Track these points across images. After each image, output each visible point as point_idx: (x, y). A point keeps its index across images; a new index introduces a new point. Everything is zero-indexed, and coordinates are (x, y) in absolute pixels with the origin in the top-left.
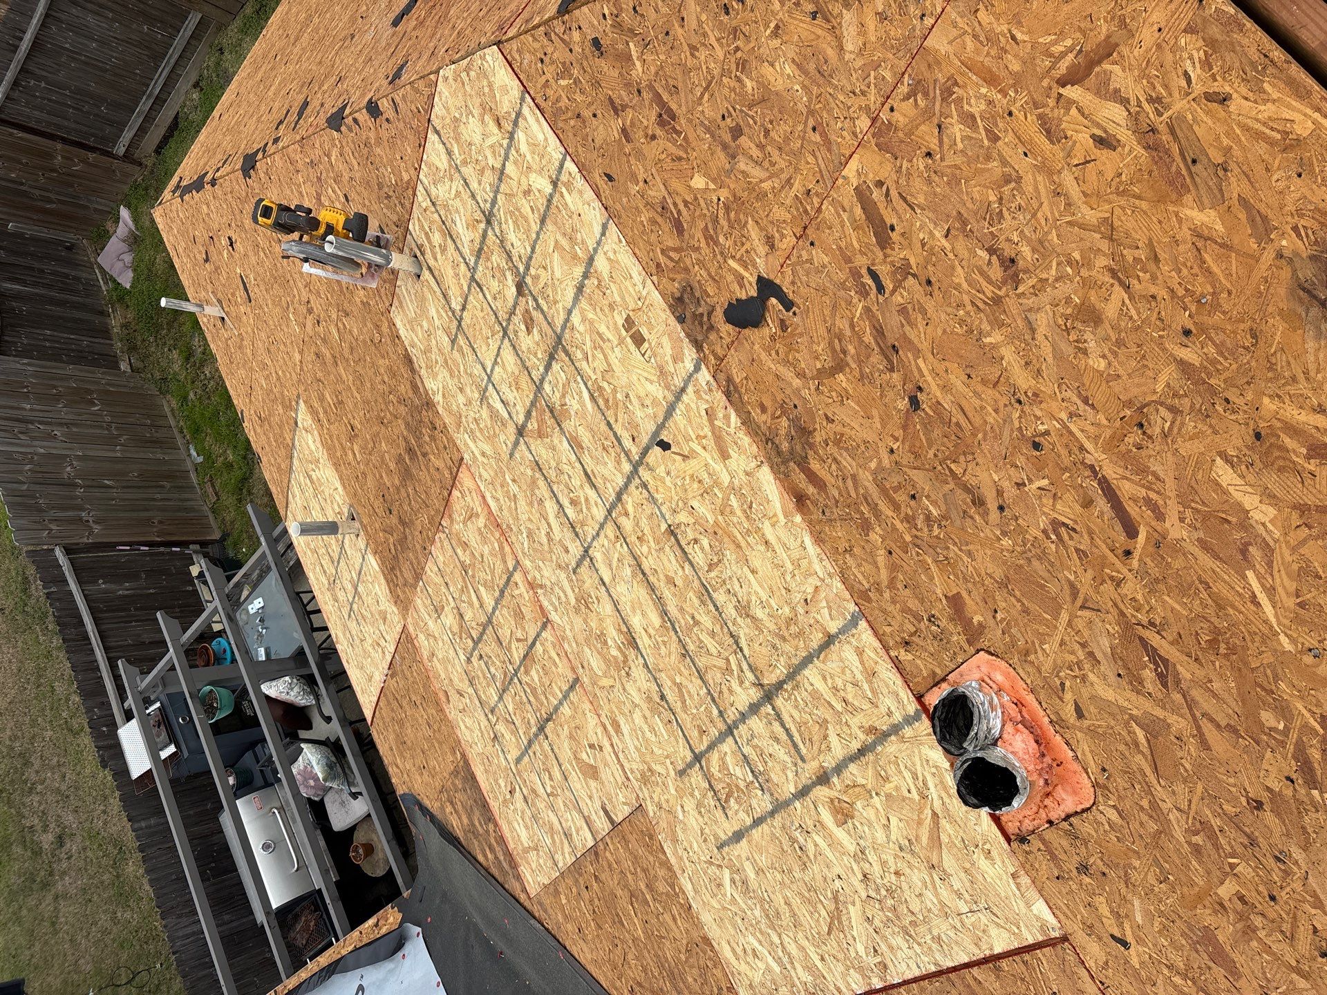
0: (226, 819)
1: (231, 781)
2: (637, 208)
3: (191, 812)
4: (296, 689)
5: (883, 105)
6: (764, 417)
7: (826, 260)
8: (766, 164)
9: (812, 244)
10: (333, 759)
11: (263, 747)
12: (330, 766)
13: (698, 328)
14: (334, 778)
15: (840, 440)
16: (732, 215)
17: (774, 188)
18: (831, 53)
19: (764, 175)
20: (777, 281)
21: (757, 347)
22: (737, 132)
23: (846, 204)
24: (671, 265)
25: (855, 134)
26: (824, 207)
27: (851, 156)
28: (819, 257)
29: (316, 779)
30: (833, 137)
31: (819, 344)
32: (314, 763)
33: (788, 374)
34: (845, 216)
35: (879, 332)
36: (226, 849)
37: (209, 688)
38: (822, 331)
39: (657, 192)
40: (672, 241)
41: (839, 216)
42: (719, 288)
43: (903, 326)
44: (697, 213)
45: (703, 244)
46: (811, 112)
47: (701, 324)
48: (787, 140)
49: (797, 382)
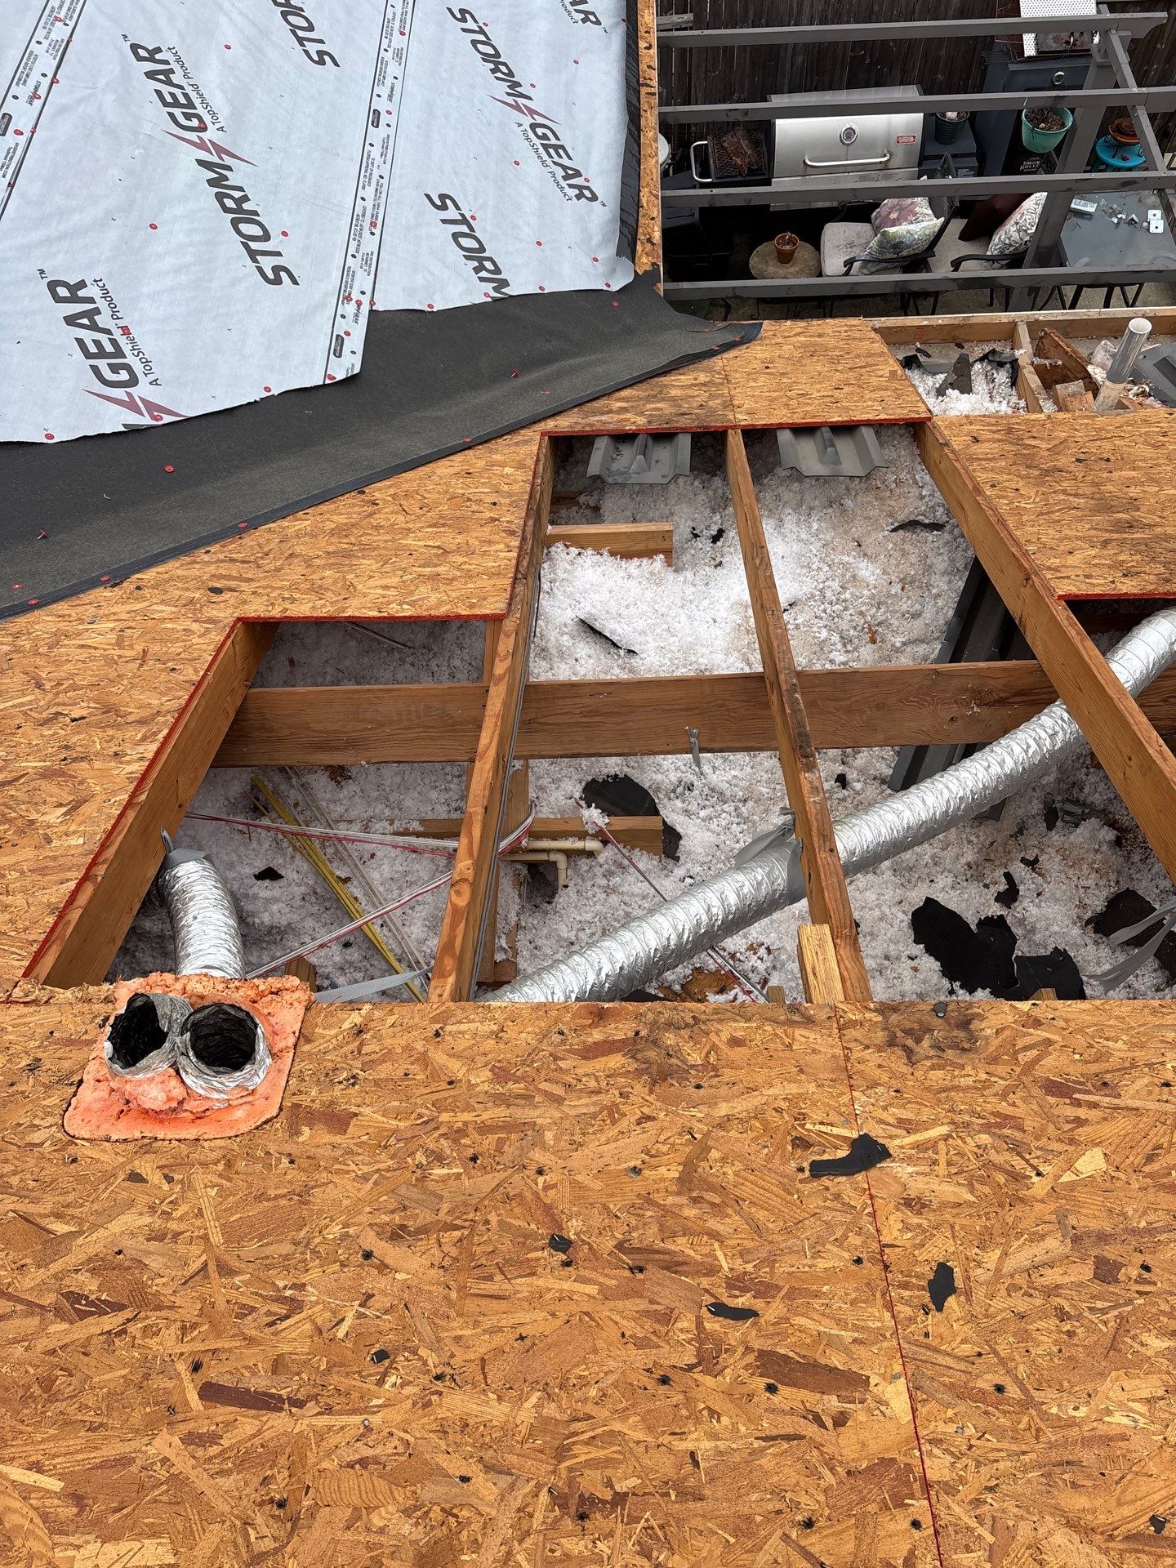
0: (911, 93)
1: (951, 115)
2: (1142, 1046)
3: (943, 53)
4: (1015, 236)
5: (934, 1517)
6: (725, 1036)
7: (822, 1264)
8: (1020, 1280)
9: (859, 1261)
10: (905, 253)
11: (971, 169)
12: (897, 245)
13: (908, 1025)
14: (881, 245)
15: (611, 1114)
16: (1001, 1178)
17: (979, 1264)
18: (1077, 1502)
19: (1010, 1265)
20: (860, 1177)
21: (812, 1088)
22: (1106, 1272)
23: (861, 1351)
24: (1020, 1044)
25: (936, 1442)
26: (887, 1315)
27: (914, 1410)
28: (835, 1258)
29: (894, 223)
30: (962, 1407)
31: (737, 1174)
32: (912, 227)
33: (742, 1106)
34: (848, 1336)
35: (674, 1265)
36: (879, 83)
37: (1069, 124)
38: (747, 1190)
39: (1135, 1091)
40: (1052, 1065)
41: (856, 1328)
42: (928, 1089)
43: (652, 1302)
44: (1051, 1129)
45: (1004, 1107)
46: (1028, 1403)
47: (908, 1032)
48: (1025, 1336)
49: (723, 1109)
